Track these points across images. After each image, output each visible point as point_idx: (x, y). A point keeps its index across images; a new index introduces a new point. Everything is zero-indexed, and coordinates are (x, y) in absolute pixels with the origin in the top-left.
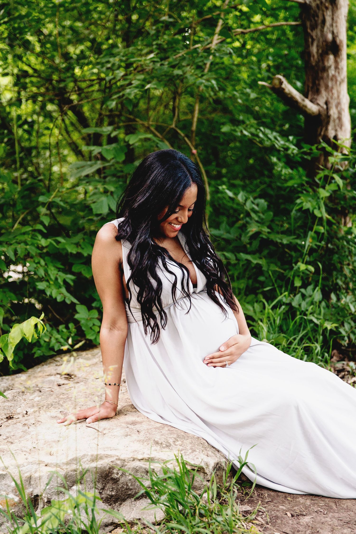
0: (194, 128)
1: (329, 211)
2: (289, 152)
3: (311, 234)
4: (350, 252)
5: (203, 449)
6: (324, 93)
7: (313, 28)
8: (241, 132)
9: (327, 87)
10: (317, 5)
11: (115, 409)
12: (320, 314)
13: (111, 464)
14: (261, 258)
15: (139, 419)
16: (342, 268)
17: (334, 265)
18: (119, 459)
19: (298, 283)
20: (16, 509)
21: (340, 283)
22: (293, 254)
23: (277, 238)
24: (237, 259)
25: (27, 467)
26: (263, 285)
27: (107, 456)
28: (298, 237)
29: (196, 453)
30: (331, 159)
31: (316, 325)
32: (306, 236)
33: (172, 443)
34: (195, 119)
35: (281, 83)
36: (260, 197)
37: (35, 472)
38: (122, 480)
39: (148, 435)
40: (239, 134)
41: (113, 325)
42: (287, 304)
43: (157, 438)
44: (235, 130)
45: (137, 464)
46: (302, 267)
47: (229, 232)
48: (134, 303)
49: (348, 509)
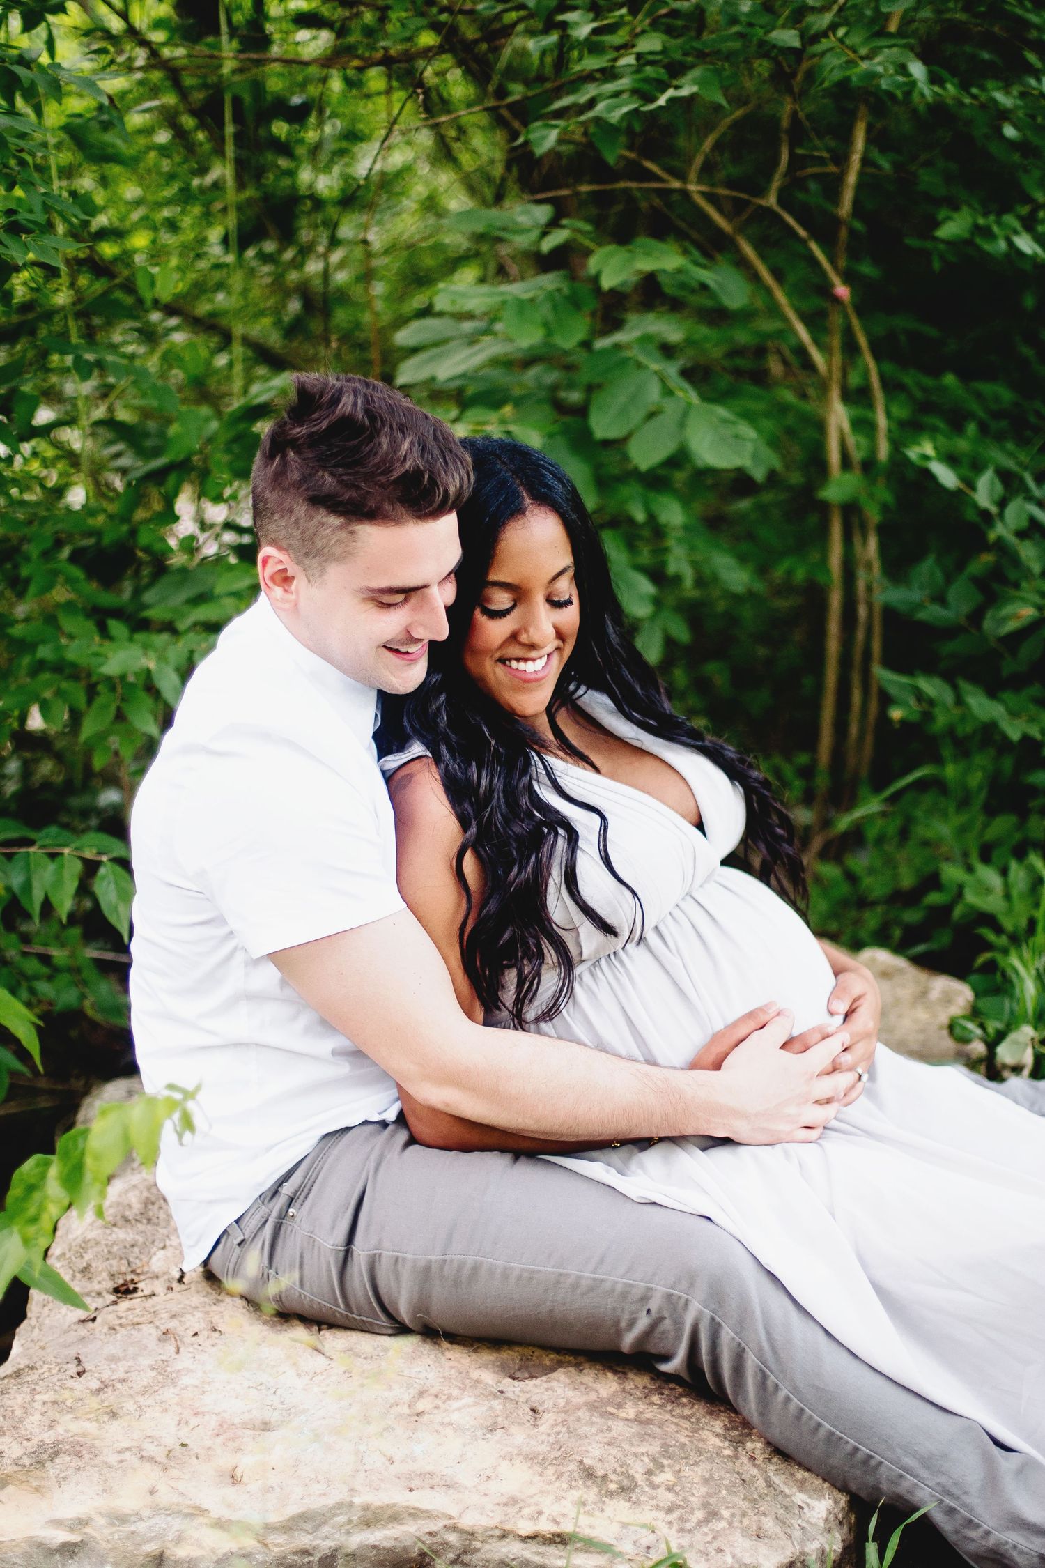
0: (845, 207)
5: (745, 1505)
13: (429, 1540)
18: (454, 1529)
25: (151, 1523)
27: (415, 1514)
29: (720, 1525)
33: (640, 1478)
34: (851, 179)
37: (179, 1540)
39: (563, 1437)
40: (1001, 248)
44: (987, 233)
47: (940, 599)
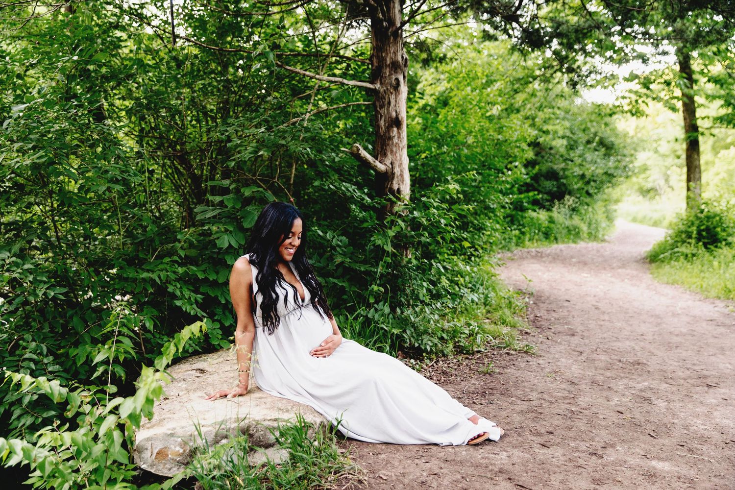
0: (292, 181)
1: (394, 246)
2: (365, 202)
3: (381, 263)
4: (410, 277)
5: (312, 413)
6: (389, 156)
7: (382, 107)
8: (328, 186)
9: (392, 151)
10: (385, 91)
11: (246, 389)
12: (388, 323)
13: (249, 424)
14: (344, 282)
15: (263, 396)
16: (404, 289)
17: (398, 286)
18: (254, 420)
19: (372, 300)
20: (181, 458)
21: (403, 300)
22: (369, 279)
23: (357, 267)
24: (326, 282)
26: (346, 301)
27: (245, 419)
28: (372, 266)
30: (396, 209)
31: (386, 331)
32: (377, 265)
33: (289, 409)
34: (293, 175)
35: (358, 150)
36: (342, 235)
38: (256, 435)
39: (272, 405)
40: (327, 187)
41: (245, 329)
42: (364, 316)
43: (280, 406)
44: (323, 185)
45: (266, 423)
46: (375, 288)
48: (259, 311)
49: (410, 450)
